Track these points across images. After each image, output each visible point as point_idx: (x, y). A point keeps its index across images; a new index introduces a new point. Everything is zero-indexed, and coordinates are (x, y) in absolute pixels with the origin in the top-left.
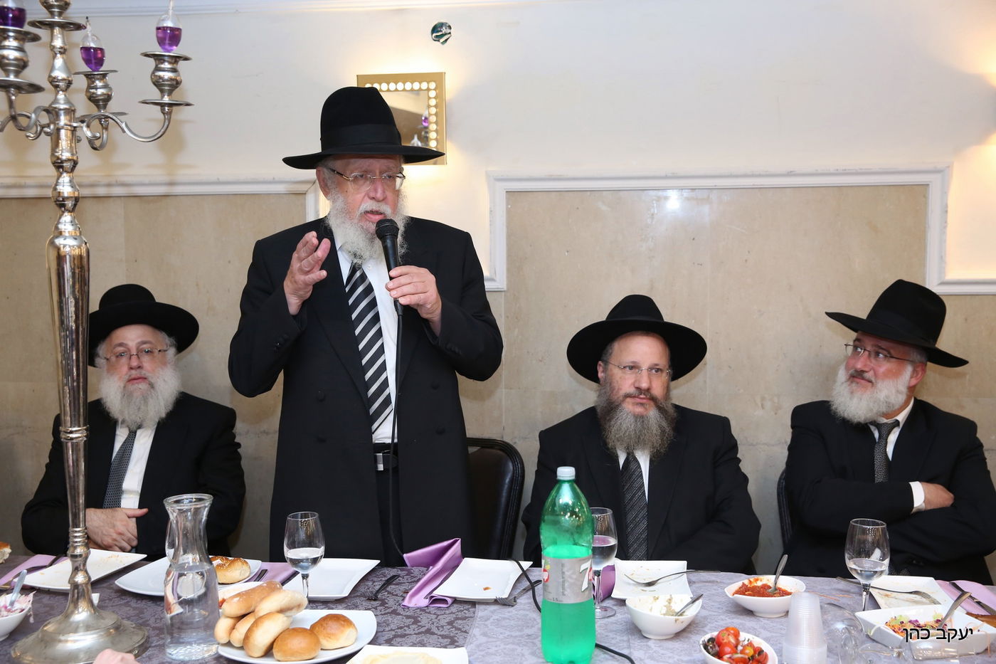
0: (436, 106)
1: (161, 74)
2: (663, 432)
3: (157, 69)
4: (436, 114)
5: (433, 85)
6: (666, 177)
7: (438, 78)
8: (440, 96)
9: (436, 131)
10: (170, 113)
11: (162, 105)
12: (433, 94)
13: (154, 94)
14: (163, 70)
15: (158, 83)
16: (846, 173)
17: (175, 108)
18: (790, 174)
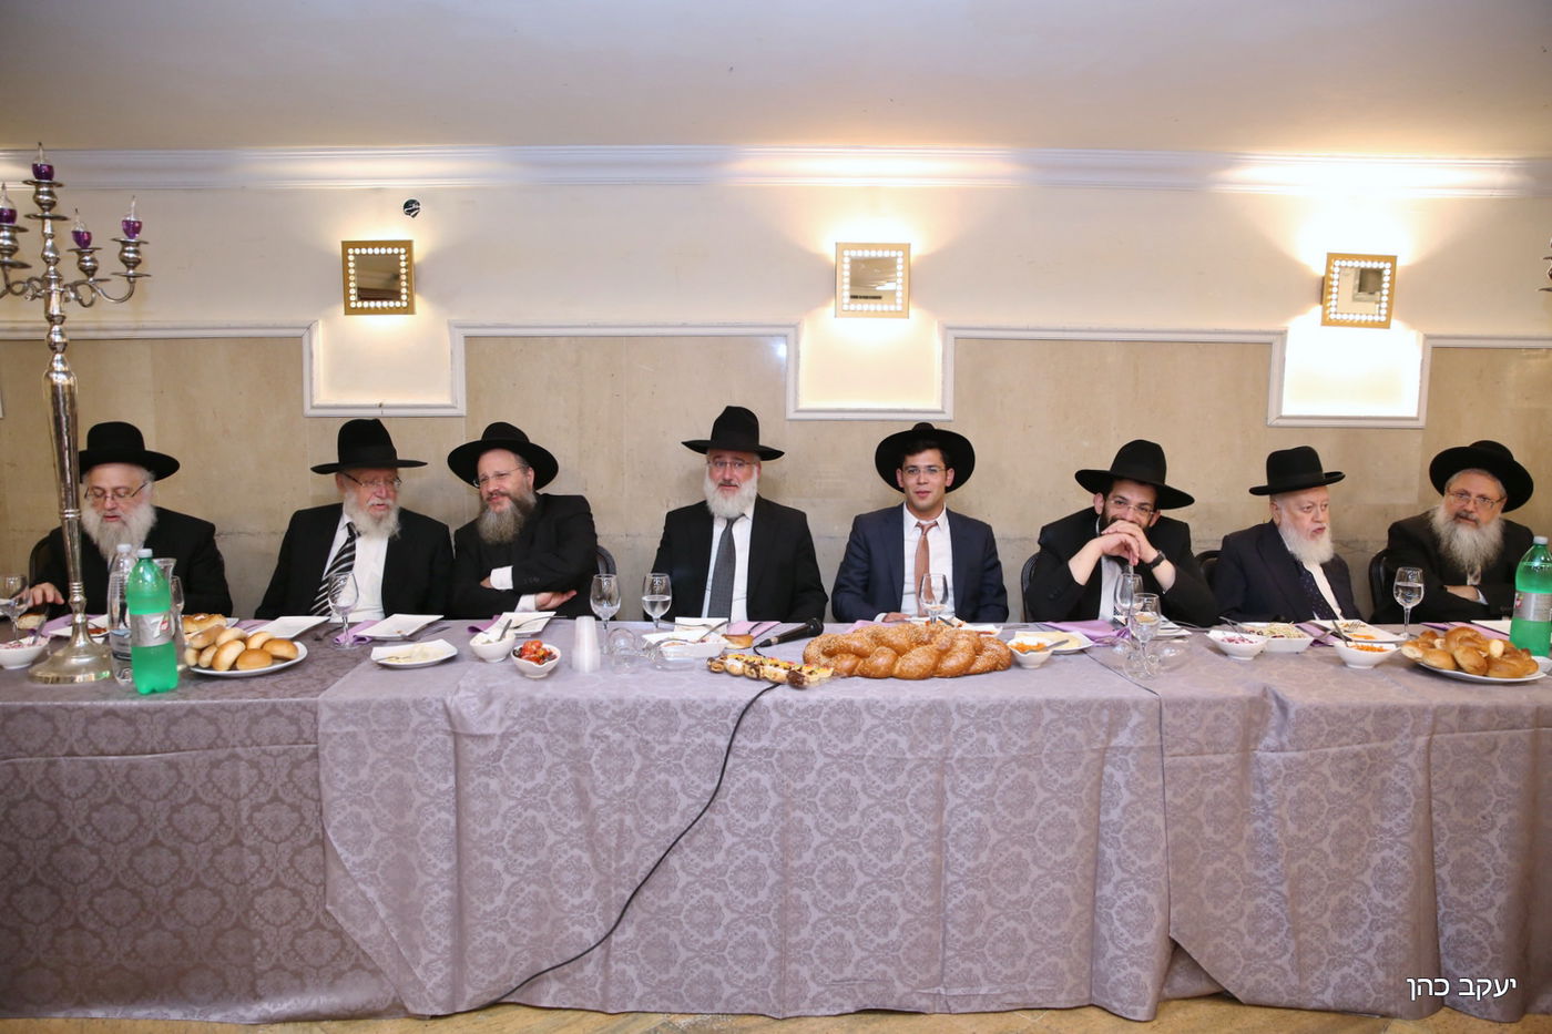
0: (406, 267)
1: (126, 254)
2: (516, 518)
3: (123, 251)
4: (406, 274)
5: (403, 251)
6: (589, 326)
7: (408, 245)
8: (409, 259)
9: (407, 287)
10: (134, 282)
11: (129, 277)
12: (403, 257)
13: (122, 268)
14: (129, 252)
15: (125, 261)
16: (725, 326)
17: (138, 279)
18: (684, 325)
